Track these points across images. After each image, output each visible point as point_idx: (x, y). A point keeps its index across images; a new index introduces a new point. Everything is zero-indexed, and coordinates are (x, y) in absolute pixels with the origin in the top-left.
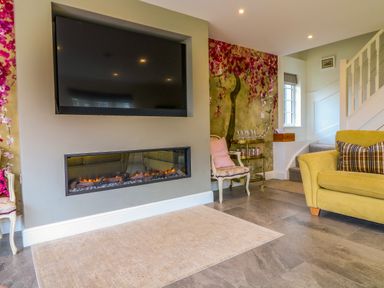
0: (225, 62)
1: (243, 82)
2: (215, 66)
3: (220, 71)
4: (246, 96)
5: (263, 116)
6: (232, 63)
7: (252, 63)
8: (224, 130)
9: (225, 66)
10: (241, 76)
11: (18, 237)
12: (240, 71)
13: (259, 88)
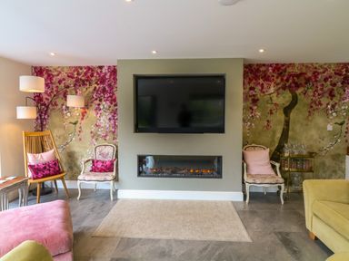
0: (279, 81)
1: (301, 97)
2: (265, 86)
3: (272, 90)
4: (306, 109)
5: (330, 128)
6: (287, 80)
7: (316, 77)
8: (273, 141)
9: (278, 84)
10: (299, 91)
11: (115, 193)
12: (298, 86)
13: (324, 100)
